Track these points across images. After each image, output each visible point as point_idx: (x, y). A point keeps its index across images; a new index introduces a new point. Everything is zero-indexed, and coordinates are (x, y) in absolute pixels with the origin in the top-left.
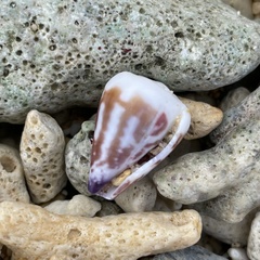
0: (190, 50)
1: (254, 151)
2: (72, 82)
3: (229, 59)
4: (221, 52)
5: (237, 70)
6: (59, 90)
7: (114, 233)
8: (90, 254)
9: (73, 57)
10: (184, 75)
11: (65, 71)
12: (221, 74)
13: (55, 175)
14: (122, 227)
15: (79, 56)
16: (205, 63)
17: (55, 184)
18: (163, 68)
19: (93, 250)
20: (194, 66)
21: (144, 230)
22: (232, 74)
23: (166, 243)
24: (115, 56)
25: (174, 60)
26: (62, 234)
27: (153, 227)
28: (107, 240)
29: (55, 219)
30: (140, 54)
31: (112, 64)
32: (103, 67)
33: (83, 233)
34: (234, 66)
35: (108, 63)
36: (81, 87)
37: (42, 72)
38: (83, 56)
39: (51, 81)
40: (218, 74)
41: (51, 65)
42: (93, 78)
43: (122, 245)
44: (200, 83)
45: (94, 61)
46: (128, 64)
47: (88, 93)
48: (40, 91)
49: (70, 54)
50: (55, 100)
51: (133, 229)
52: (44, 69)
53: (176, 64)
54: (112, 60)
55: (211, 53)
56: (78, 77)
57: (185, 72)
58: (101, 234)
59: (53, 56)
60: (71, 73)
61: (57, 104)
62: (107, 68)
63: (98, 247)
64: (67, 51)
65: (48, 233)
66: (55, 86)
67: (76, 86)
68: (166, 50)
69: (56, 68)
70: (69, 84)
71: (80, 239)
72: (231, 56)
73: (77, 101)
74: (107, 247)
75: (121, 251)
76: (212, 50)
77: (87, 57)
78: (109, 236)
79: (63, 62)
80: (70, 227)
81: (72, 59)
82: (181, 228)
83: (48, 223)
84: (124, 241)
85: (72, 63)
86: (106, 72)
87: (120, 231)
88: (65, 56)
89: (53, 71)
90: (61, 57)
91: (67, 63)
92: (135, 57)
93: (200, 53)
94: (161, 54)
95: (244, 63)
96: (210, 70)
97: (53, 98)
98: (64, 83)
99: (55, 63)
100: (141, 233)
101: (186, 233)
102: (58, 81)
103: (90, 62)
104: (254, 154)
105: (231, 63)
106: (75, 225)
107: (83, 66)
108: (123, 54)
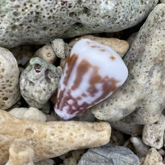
0: (107, 3)
1: (147, 72)
2: (26, 25)
3: (132, 10)
4: (127, 4)
5: (137, 17)
6: (17, 30)
7: (57, 133)
8: (38, 146)
9: (27, 6)
10: (103, 20)
11: (22, 16)
12: (127, 20)
13: (11, 92)
14: (62, 129)
15: (31, 6)
16: (116, 11)
17: (12, 98)
18: (88, 15)
19: (41, 144)
20: (109, 14)
21: (76, 132)
22: (133, 20)
23: (90, 142)
24: (57, 6)
25: (96, 9)
26: (21, 132)
27: (82, 131)
28: (52, 137)
29: (17, 121)
30: (73, 5)
31: (54, 11)
32: (48, 14)
33: (35, 131)
34: (135, 14)
35: (51, 11)
36: (32, 28)
37: (6, 17)
38: (34, 6)
39: (12, 24)
40: (124, 20)
41: (12, 12)
42: (41, 22)
43: (61, 141)
44: (113, 26)
45: (42, 9)
46: (65, 12)
47: (37, 33)
48: (4, 31)
49: (25, 5)
50: (14, 38)
51: (70, 131)
52: (7, 15)
53: (97, 12)
54: (54, 9)
55: (120, 5)
56: (30, 21)
57: (103, 18)
58: (48, 133)
59: (13, 5)
60: (25, 18)
61: (15, 40)
62: (51, 14)
63: (45, 141)
64: (23, 2)
65: (12, 130)
66: (14, 27)
67: (29, 27)
68: (91, 3)
69: (15, 14)
70: (24, 26)
71: (32, 135)
72: (133, 7)
73: (29, 39)
74: (51, 142)
75: (59, 145)
76: (121, 3)
77: (37, 7)
78: (53, 135)
79: (20, 10)
80: (26, 127)
81: (26, 8)
82: (100, 133)
83: (12, 123)
84: (63, 139)
85: (26, 10)
86: (50, 18)
87: (61, 132)
88: (22, 5)
89: (13, 16)
90: (19, 6)
91: (23, 10)
92: (70, 7)
93: (113, 5)
94: (87, 5)
95: (141, 12)
96: (119, 17)
97: (12, 36)
98: (21, 25)
99: (15, 10)
100: (74, 134)
101: (103, 137)
102: (17, 24)
103: (39, 10)
104: (147, 74)
105: (133, 12)
106: (30, 126)
107: (34, 13)
108: (62, 4)
